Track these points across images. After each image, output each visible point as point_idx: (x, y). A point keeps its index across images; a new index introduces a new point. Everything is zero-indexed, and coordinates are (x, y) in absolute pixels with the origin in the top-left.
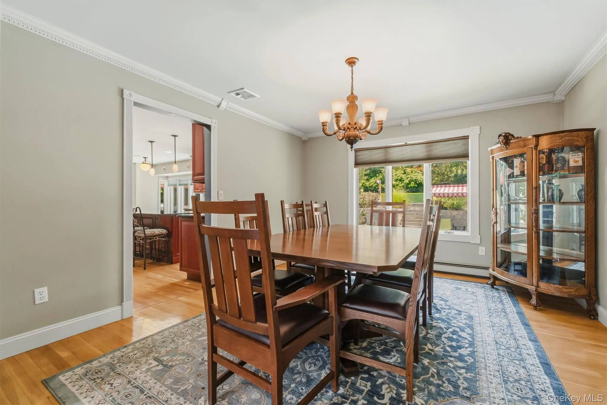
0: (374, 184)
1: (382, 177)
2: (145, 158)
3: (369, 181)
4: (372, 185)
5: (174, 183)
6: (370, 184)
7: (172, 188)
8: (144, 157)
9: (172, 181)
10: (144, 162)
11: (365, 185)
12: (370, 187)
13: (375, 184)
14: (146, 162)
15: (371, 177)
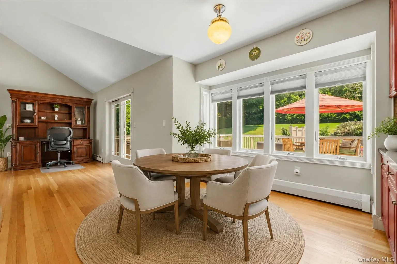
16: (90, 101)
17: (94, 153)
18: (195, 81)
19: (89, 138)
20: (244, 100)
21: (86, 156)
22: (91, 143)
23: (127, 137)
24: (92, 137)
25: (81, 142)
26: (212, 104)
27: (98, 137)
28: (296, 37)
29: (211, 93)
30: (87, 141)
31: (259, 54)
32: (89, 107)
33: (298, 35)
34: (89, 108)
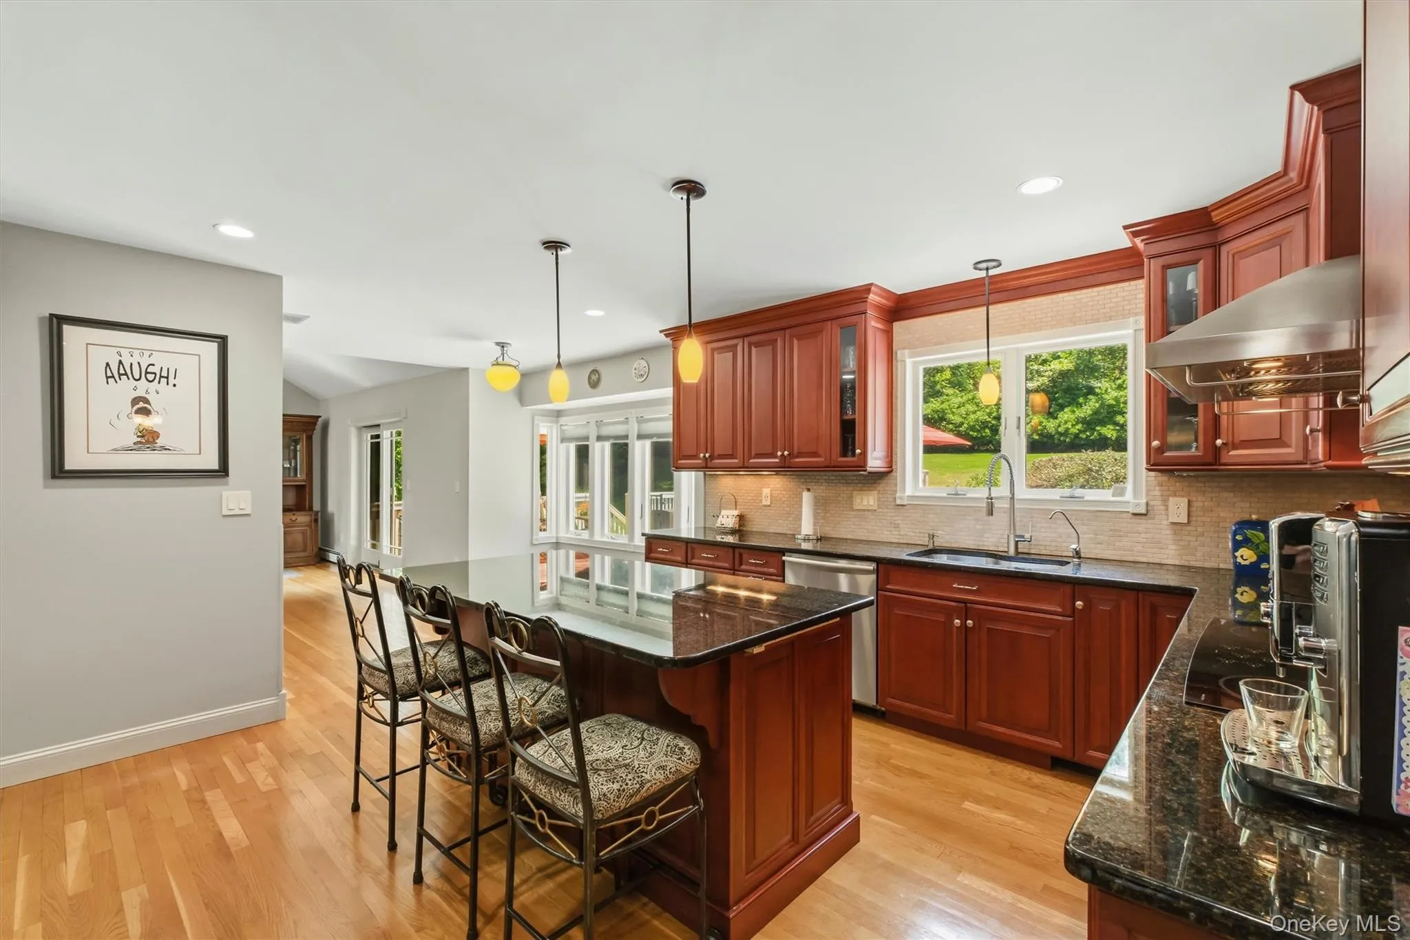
0: (1073, 425)
1: (1097, 405)
2: (502, 345)
3: (1056, 418)
4: (1067, 429)
5: (581, 432)
6: (1059, 426)
7: (572, 447)
8: (498, 344)
9: (573, 426)
10: (500, 360)
11: (1045, 427)
12: (1061, 434)
13: (1077, 427)
14: (507, 360)
15: (1062, 407)
16: (313, 420)
17: (322, 544)
18: (519, 404)
19: (311, 508)
20: (614, 445)
21: (304, 551)
22: (316, 521)
23: (397, 505)
24: (317, 506)
25: (294, 518)
26: (563, 446)
27: (331, 507)
28: (633, 369)
29: (559, 425)
30: (305, 515)
31: (599, 380)
32: (310, 434)
33: (635, 366)
34: (310, 438)
